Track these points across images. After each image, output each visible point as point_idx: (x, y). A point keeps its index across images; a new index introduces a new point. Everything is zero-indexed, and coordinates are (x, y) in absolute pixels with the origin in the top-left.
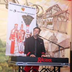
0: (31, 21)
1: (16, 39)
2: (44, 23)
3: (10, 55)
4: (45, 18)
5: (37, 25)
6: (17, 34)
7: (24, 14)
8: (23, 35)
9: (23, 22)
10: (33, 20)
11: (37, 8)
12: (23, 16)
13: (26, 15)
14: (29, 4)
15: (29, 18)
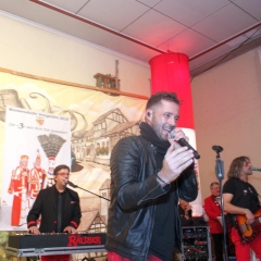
0: (60, 147)
1: (24, 191)
2: (88, 151)
3: (11, 228)
4: (91, 140)
5: (73, 156)
6: (26, 178)
7: (42, 133)
8: (41, 181)
9: (41, 150)
10: (64, 145)
11: (73, 117)
12: (41, 138)
13: (48, 134)
14: (54, 109)
15: (55, 141)
